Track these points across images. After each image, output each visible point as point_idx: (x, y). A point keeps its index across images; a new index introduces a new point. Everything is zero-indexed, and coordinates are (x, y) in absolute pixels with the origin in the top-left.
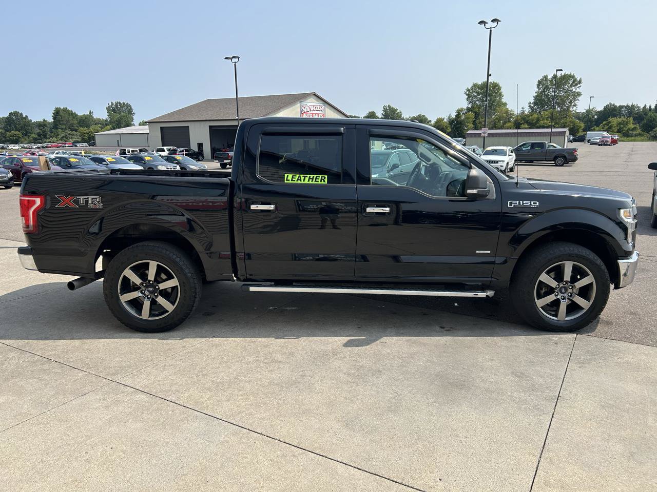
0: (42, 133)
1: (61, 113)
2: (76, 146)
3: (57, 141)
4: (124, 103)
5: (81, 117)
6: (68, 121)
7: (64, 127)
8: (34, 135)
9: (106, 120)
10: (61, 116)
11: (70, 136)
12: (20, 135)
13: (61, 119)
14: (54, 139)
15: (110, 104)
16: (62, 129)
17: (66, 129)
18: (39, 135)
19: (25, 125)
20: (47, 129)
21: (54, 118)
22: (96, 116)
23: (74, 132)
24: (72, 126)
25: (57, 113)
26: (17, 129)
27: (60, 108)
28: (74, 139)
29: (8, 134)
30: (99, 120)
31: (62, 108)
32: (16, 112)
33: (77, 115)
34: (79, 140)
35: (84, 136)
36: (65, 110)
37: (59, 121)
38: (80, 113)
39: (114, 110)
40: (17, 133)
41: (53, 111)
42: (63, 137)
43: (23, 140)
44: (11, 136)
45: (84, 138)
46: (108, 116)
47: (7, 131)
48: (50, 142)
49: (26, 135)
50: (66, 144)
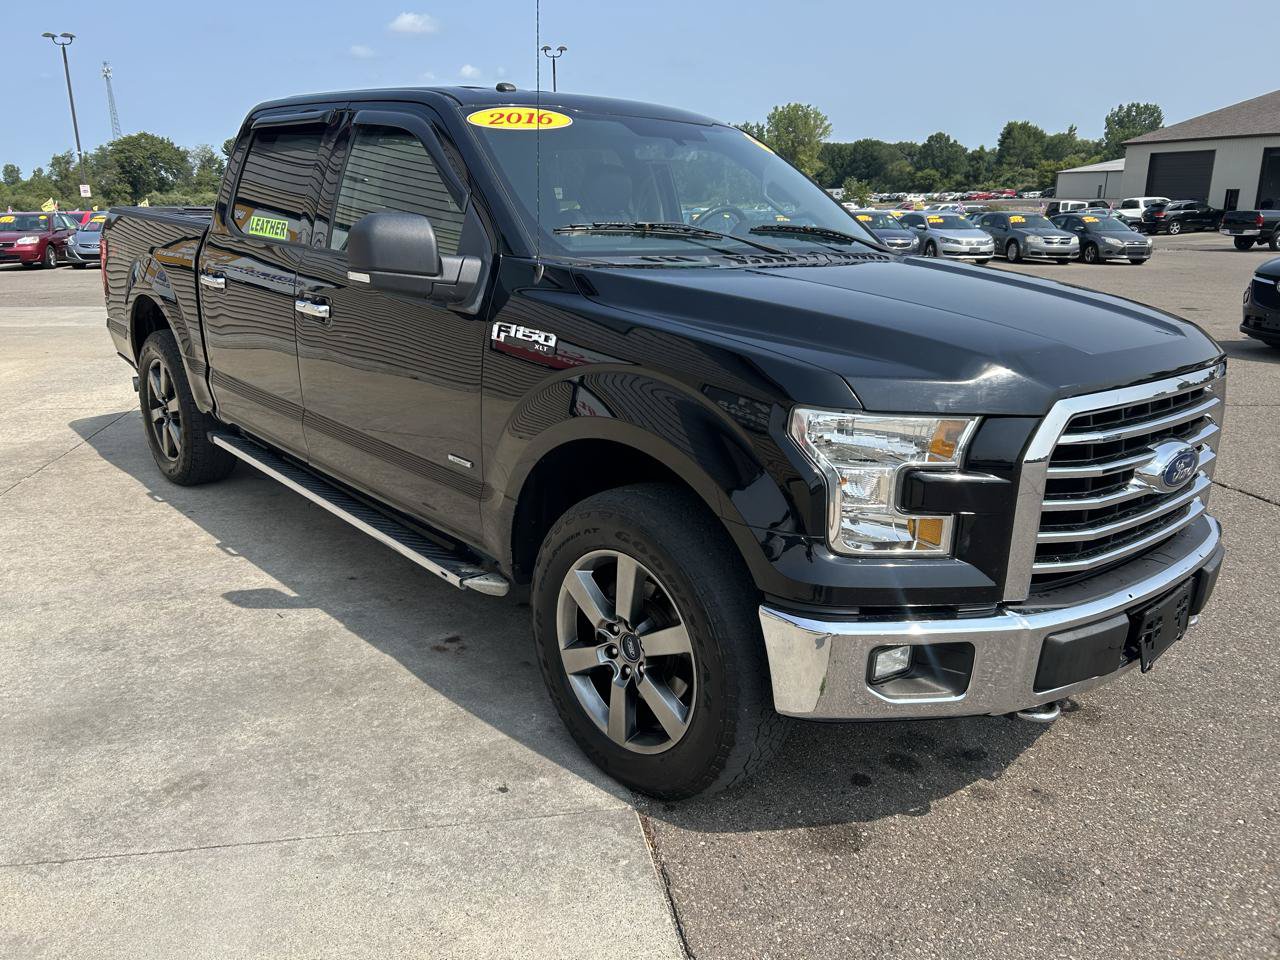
0: (971, 173)
1: (1016, 133)
2: (1021, 197)
3: (995, 187)
4: (1146, 106)
5: (1052, 139)
6: (1024, 148)
7: (1014, 160)
8: (958, 177)
9: (1098, 145)
10: (1014, 139)
11: (1021, 178)
12: (937, 175)
13: (1012, 146)
14: (991, 183)
15: (1117, 110)
16: (1010, 164)
17: (1016, 164)
18: (967, 176)
19: (949, 158)
20: (983, 165)
21: (1002, 143)
22: (1080, 136)
23: (1030, 170)
24: (1031, 158)
25: (1009, 133)
26: (935, 167)
27: (1015, 123)
28: (1026, 184)
29: (920, 174)
30: (1085, 143)
31: (1020, 123)
32: (940, 133)
33: (1044, 136)
34: (1034, 185)
35: (1046, 177)
36: (1025, 127)
37: (1009, 148)
38: (1050, 132)
39: (1121, 123)
40: (933, 172)
41: (1002, 131)
42: (1008, 180)
43: (939, 185)
44: (922, 178)
45: (1043, 183)
46: (1106, 134)
47: (920, 169)
48: (982, 190)
49: (947, 177)
50: (1004, 193)
